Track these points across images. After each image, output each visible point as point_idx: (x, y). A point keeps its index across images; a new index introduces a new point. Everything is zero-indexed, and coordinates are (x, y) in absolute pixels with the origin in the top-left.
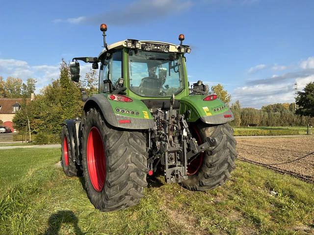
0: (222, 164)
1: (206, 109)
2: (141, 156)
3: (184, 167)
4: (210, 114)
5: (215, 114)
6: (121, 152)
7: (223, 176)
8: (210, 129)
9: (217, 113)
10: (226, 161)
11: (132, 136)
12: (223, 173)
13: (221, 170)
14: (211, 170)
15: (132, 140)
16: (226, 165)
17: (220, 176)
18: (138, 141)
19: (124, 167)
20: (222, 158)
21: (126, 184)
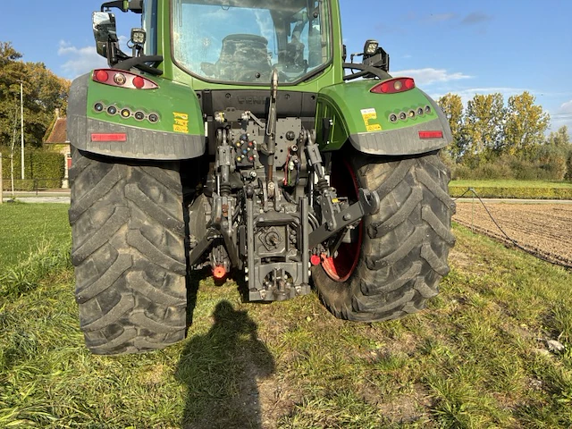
0: (404, 263)
1: (369, 113)
2: (159, 231)
3: (300, 264)
4: (376, 128)
5: (392, 127)
6: (100, 216)
7: (410, 293)
8: (378, 168)
9: (400, 125)
10: (415, 254)
11: (137, 177)
12: (409, 284)
13: (403, 278)
14: (375, 276)
15: (134, 188)
16: (417, 265)
17: (399, 292)
18: (155, 191)
19: (108, 256)
20: (403, 248)
21: (117, 298)
